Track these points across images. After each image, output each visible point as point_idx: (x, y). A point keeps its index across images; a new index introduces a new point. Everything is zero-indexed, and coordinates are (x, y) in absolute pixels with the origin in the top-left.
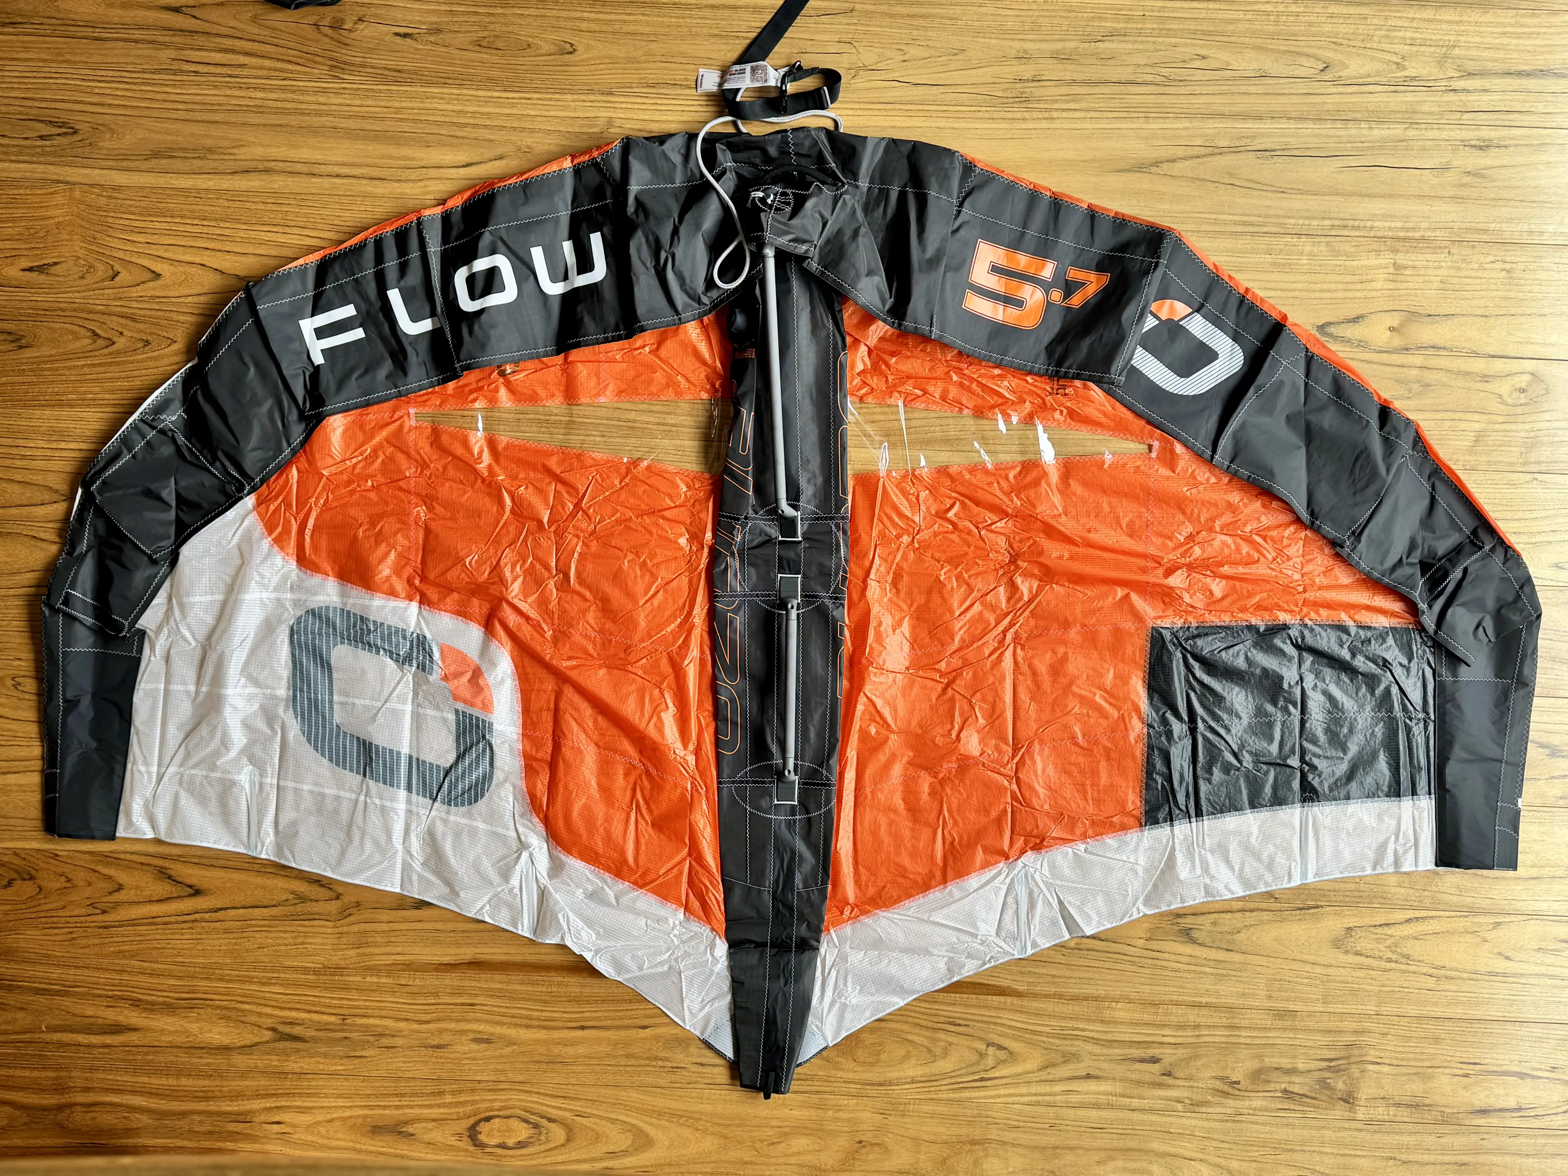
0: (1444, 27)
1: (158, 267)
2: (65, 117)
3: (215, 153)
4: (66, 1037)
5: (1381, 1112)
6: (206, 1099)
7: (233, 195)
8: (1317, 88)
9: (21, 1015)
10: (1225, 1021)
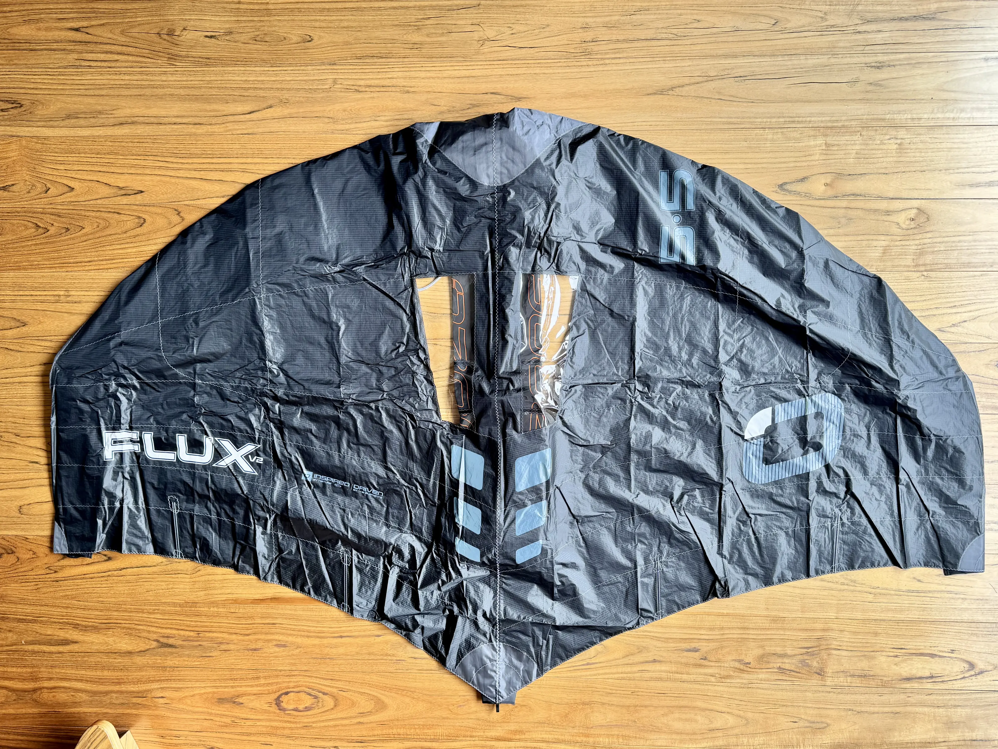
1: (72, 184)
2: (15, 97)
3: (103, 114)
4: (36, 648)
5: (841, 680)
6: (119, 683)
7: (113, 139)
8: (770, 36)
9: (10, 635)
10: (739, 625)
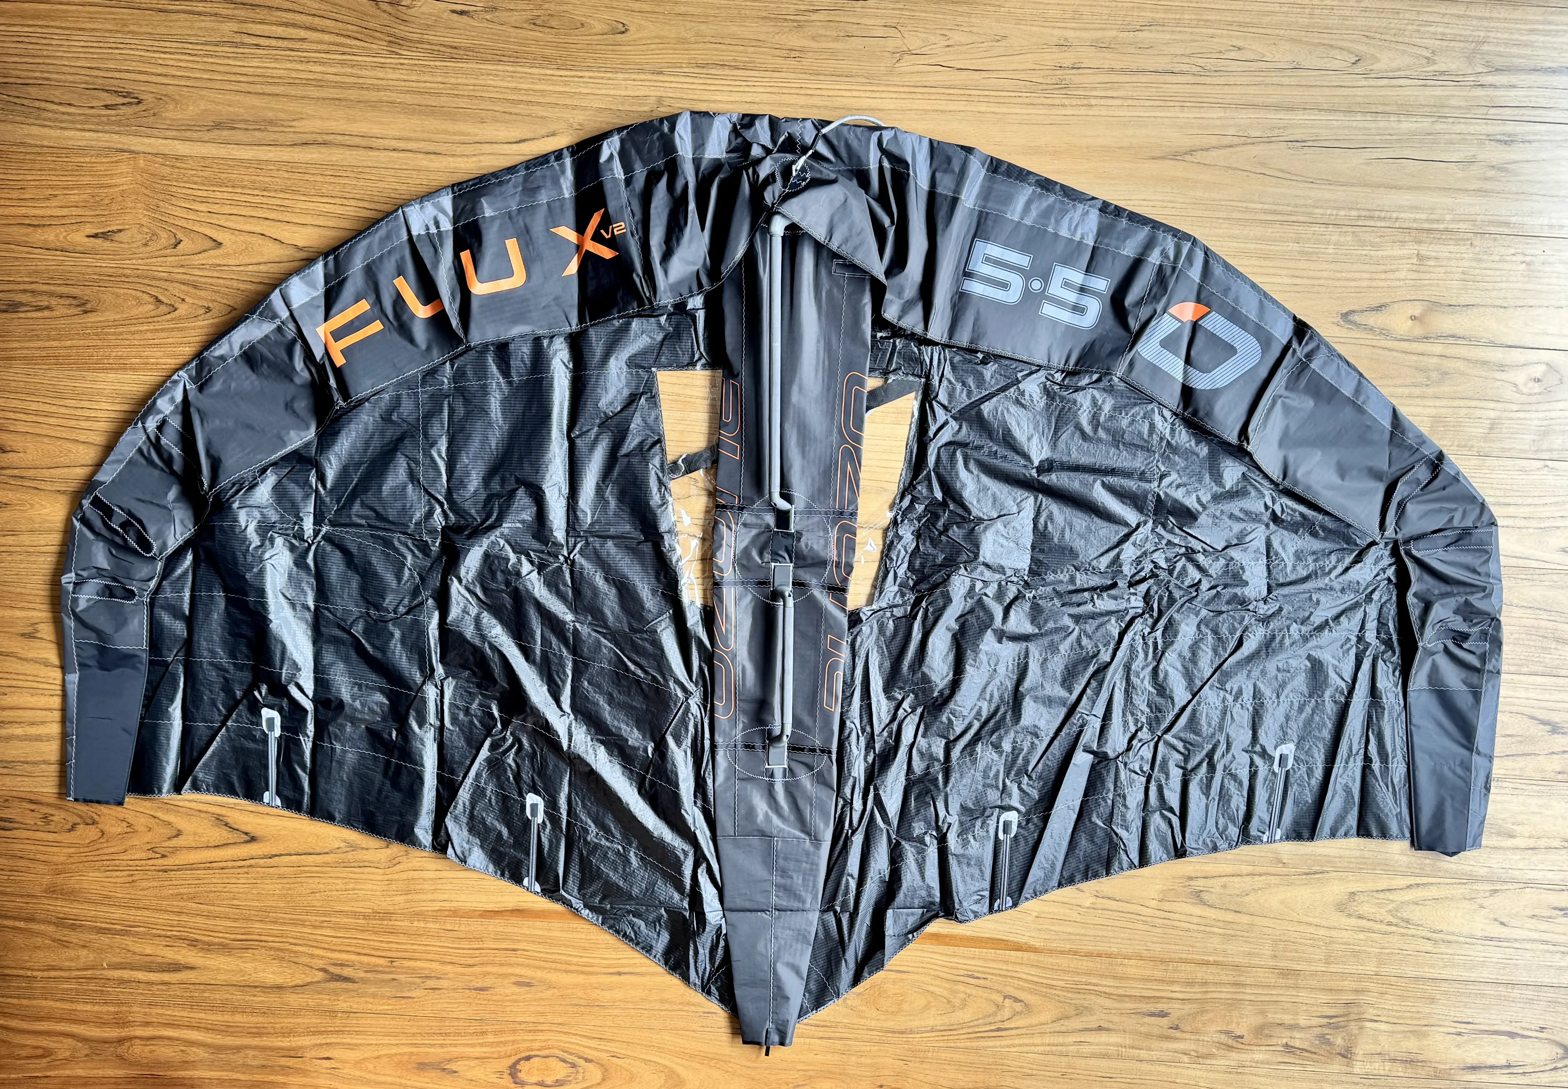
0: (1474, 23)
1: (219, 236)
2: (129, 87)
3: (276, 125)
4: (126, 974)
6: (259, 1034)
7: (291, 167)
8: (1347, 80)
9: (84, 952)
10: (1231, 979)
